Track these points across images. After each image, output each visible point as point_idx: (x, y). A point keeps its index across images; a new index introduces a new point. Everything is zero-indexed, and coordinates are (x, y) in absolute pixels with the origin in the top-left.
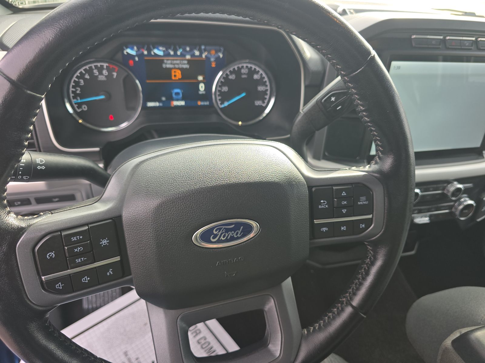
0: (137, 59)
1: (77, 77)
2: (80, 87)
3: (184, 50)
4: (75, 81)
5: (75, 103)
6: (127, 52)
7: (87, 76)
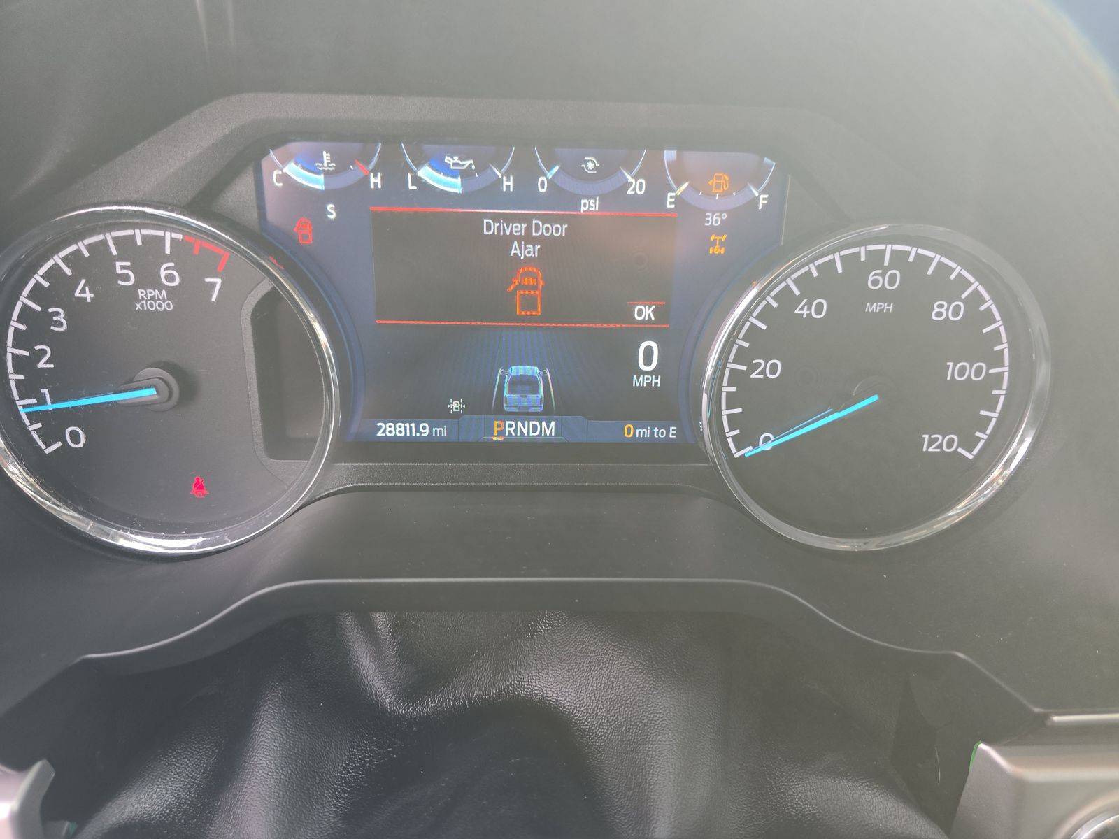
0: (332, 212)
1: (36, 294)
2: (52, 339)
3: (573, 170)
4: (26, 314)
5: (33, 417)
6: (285, 178)
7: (83, 293)
